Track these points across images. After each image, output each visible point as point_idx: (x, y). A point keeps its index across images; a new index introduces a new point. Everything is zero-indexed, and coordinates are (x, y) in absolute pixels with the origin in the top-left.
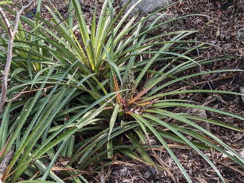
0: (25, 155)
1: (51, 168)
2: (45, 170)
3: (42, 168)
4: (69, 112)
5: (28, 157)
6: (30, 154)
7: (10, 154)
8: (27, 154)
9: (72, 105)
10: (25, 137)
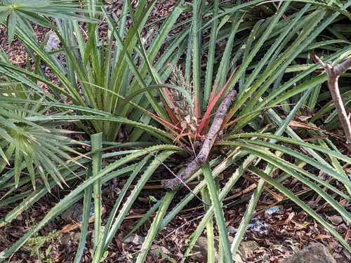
0: (253, 99)
1: (289, 122)
2: (280, 124)
3: (276, 119)
4: (316, 47)
5: (258, 102)
6: (261, 100)
7: (233, 94)
8: (256, 98)
9: (323, 37)
10: (255, 74)
